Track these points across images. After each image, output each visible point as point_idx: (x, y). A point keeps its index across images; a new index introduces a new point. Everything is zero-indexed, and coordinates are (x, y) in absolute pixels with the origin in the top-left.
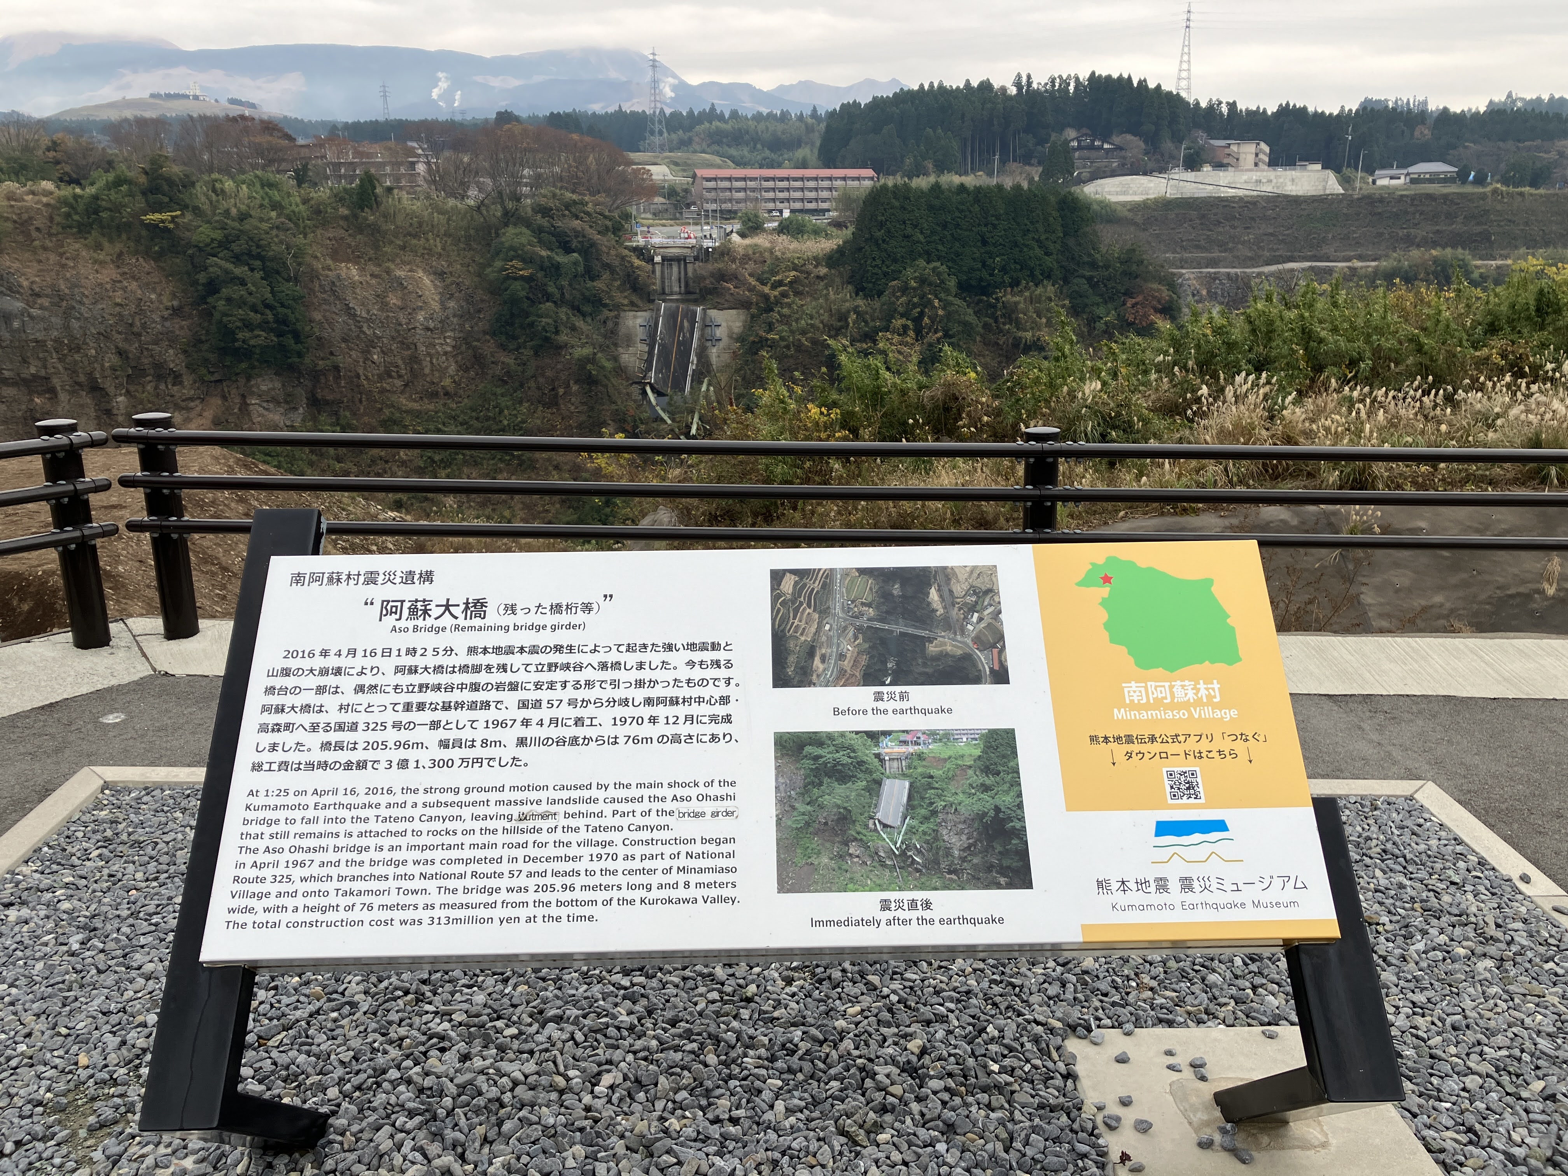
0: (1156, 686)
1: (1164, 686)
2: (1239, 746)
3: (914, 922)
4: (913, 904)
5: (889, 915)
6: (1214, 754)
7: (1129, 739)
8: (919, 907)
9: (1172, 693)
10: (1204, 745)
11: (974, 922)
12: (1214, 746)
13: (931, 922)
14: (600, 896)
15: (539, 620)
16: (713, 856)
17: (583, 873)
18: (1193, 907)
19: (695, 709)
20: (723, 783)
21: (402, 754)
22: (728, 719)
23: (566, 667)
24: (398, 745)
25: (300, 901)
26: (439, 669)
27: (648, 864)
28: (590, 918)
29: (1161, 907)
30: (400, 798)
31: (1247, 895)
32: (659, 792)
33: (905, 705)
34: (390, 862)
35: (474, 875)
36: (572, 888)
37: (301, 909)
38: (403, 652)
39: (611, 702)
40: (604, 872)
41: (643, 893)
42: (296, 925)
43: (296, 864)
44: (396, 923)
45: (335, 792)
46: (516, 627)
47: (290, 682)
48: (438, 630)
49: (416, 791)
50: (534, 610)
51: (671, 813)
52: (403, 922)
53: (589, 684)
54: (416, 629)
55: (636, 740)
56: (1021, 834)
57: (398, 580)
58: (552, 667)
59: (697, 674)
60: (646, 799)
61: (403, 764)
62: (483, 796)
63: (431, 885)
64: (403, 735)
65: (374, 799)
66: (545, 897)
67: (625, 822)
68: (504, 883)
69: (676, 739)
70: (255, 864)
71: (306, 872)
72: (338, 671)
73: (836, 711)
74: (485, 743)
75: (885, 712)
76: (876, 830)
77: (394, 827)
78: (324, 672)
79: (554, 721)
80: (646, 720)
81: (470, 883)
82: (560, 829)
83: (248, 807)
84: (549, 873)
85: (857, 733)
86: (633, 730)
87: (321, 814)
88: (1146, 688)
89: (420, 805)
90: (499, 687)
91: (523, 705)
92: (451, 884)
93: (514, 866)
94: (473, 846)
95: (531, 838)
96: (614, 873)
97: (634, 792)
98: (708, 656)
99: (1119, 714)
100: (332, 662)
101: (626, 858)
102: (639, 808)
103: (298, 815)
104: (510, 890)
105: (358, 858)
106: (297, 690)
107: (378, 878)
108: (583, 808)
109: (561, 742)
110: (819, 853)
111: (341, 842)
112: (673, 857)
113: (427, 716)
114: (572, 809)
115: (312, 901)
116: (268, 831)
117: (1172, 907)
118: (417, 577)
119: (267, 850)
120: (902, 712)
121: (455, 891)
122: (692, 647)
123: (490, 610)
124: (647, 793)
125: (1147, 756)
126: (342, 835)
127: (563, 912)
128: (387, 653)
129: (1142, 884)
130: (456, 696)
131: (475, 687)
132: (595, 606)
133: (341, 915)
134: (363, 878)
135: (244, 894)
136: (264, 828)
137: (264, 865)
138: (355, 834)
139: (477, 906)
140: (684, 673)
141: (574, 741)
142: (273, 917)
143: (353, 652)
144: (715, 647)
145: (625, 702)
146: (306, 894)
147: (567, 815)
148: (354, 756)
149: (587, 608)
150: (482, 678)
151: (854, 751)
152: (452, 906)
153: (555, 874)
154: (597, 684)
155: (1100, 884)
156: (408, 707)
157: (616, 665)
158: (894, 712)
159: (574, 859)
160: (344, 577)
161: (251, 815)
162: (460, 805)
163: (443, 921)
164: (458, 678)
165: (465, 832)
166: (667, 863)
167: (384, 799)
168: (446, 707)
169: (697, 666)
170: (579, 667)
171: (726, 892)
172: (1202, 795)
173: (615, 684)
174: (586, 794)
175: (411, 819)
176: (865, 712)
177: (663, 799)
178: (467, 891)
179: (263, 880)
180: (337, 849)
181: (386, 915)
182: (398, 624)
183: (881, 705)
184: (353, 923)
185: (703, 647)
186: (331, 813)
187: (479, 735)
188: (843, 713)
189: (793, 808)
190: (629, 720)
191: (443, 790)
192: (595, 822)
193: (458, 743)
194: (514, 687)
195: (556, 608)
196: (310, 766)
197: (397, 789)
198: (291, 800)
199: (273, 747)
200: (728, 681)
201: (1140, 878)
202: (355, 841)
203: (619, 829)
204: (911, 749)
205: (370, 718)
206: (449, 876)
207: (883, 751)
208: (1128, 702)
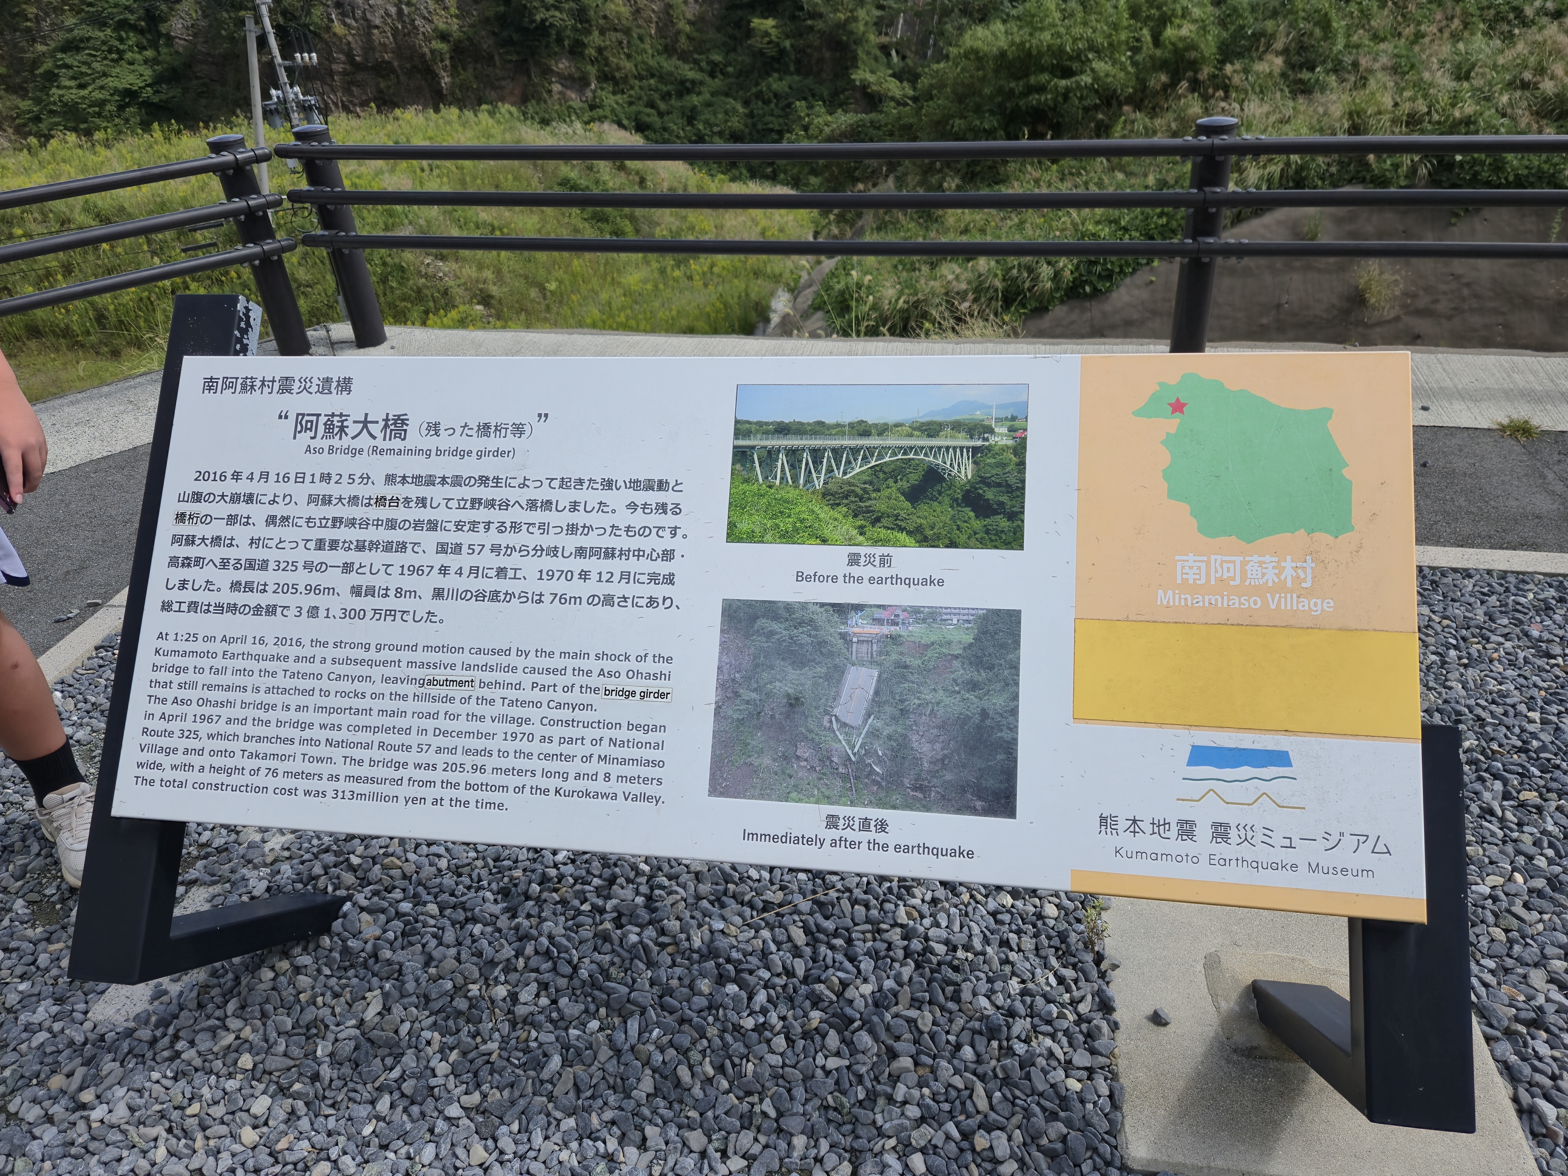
0: (1223, 562)
1: (1234, 562)
3: (864, 845)
4: (865, 824)
5: (835, 834)
8: (873, 828)
9: (1244, 573)
11: (937, 852)
13: (885, 847)
14: (513, 781)
15: (464, 443)
16: (640, 745)
17: (495, 753)
18: (1225, 862)
19: (632, 565)
20: (659, 658)
21: (313, 600)
22: (670, 579)
23: (491, 504)
24: (310, 589)
25: (206, 760)
26: (354, 500)
27: (566, 749)
28: (500, 806)
29: (1179, 858)
30: (308, 652)
31: (1302, 854)
32: (584, 664)
33: (885, 572)
34: (296, 724)
35: (381, 745)
36: (482, 769)
37: (207, 769)
38: (317, 478)
39: (539, 550)
40: (518, 753)
41: (557, 782)
42: (202, 786)
43: (203, 718)
44: (300, 793)
45: (244, 640)
46: (439, 452)
47: (201, 508)
48: (356, 452)
49: (325, 644)
50: (459, 430)
51: (596, 690)
52: (307, 793)
53: (515, 527)
54: (331, 450)
55: (563, 599)
56: (1010, 749)
57: (314, 389)
58: (476, 503)
59: (639, 519)
60: (569, 671)
61: (313, 612)
62: (394, 655)
63: (337, 753)
64: (315, 578)
65: (283, 650)
66: (453, 777)
67: (544, 697)
68: (412, 757)
69: (608, 600)
70: (163, 716)
71: (213, 728)
72: (250, 498)
73: (800, 576)
74: (399, 592)
75: (860, 580)
76: (831, 729)
77: (302, 684)
78: (235, 498)
79: (475, 571)
80: (576, 576)
81: (377, 754)
82: (473, 700)
83: (157, 652)
84: (460, 750)
85: (822, 605)
86: (560, 586)
87: (230, 663)
88: (1208, 563)
89: (329, 661)
90: (417, 525)
91: (442, 548)
92: (357, 753)
93: (423, 739)
94: (381, 712)
95: (442, 707)
96: (529, 756)
97: (557, 662)
98: (654, 497)
99: (1165, 597)
100: (243, 487)
101: (543, 739)
102: (561, 680)
103: (206, 663)
104: (418, 766)
105: (265, 716)
106: (207, 519)
107: (285, 741)
108: (500, 676)
109: (480, 596)
110: (762, 751)
111: (249, 697)
112: (595, 742)
113: (339, 557)
114: (488, 677)
115: (218, 761)
116: (177, 679)
117: (1195, 860)
118: (334, 385)
119: (175, 701)
120: (881, 581)
121: (360, 762)
122: (635, 484)
123: (412, 429)
124: (571, 663)
126: (249, 689)
127: (472, 796)
128: (300, 478)
129: (1161, 826)
130: (371, 534)
131: (392, 524)
132: (527, 428)
133: (247, 779)
134: (269, 740)
135: (153, 748)
136: (172, 676)
137: (171, 718)
138: (262, 689)
139: (384, 781)
140: (624, 518)
141: (495, 596)
142: (180, 775)
143: (265, 476)
144: (662, 485)
145: (553, 551)
146: (213, 753)
147: (483, 684)
148: (265, 600)
149: (519, 430)
150: (399, 513)
151: (816, 629)
152: (358, 779)
153: (467, 752)
154: (525, 527)
155: (1103, 820)
156: (320, 545)
157: (547, 505)
158: (871, 580)
159: (487, 736)
160: (258, 384)
161: (160, 660)
162: (371, 663)
163: (348, 795)
164: (375, 513)
165: (375, 696)
166: (588, 749)
167: (293, 651)
168: (360, 547)
169: (639, 510)
170: (505, 505)
171: (650, 789)
173: (544, 528)
174: (504, 660)
175: (318, 677)
176: (834, 579)
177: (589, 673)
178: (373, 763)
179: (171, 734)
180: (244, 705)
181: (291, 783)
182: (314, 444)
183: (855, 571)
184: (257, 789)
185: (649, 486)
186: (240, 664)
187: (395, 581)
188: (808, 578)
189: (737, 695)
190: (557, 574)
191: (353, 646)
192: (512, 694)
193: (371, 591)
194: (433, 526)
195: (484, 429)
196: (220, 608)
197: (306, 641)
198: (200, 646)
199: (183, 585)
200: (674, 531)
201: (1159, 817)
202: (262, 697)
203: (537, 705)
204: (886, 630)
205: (281, 556)
206: (356, 745)
207: (851, 630)
208: (1179, 581)
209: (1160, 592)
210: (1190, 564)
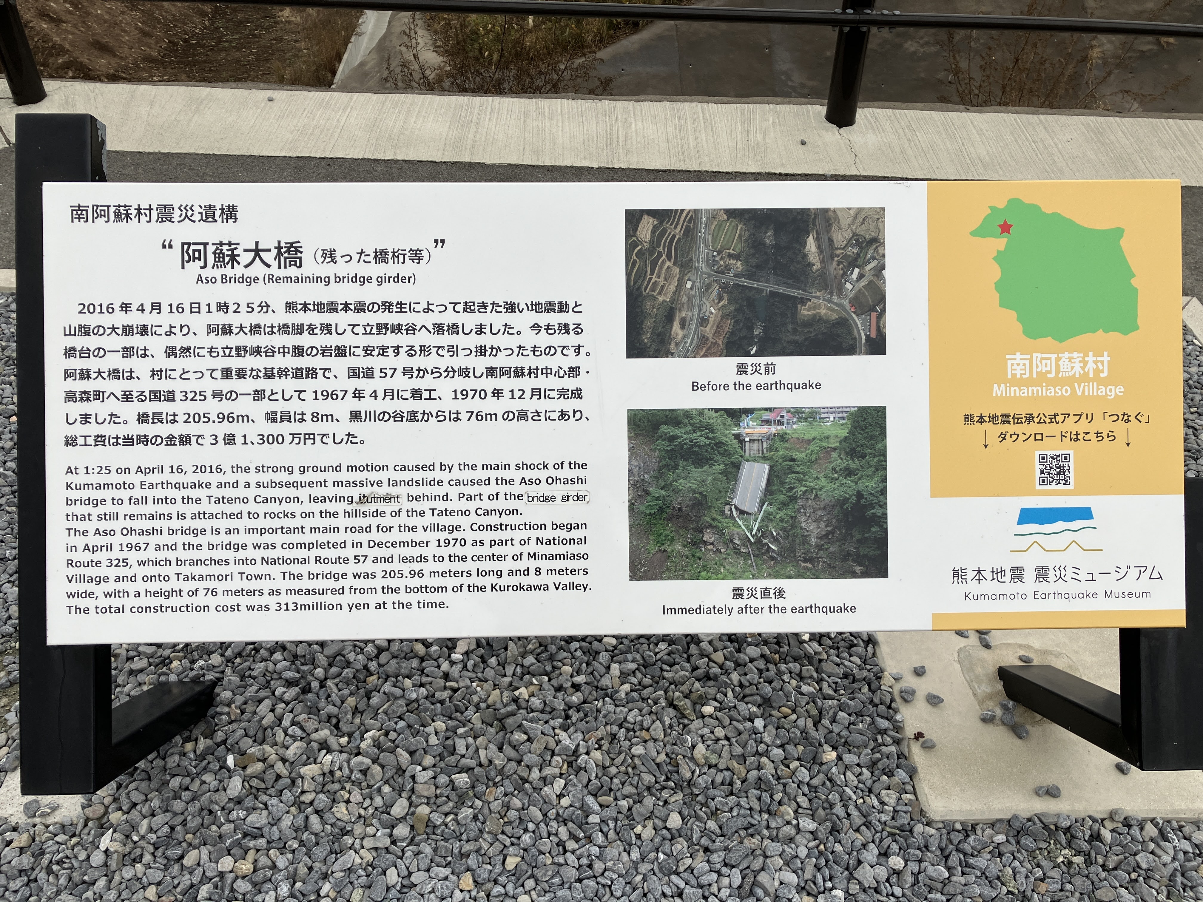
0: (1042, 359)
1: (1050, 359)
2: (1120, 428)
3: (766, 610)
4: (766, 593)
5: (741, 603)
6: (1092, 436)
7: (1005, 419)
8: (772, 595)
9: (1058, 367)
10: (1083, 426)
11: (826, 610)
12: (1093, 428)
13: (783, 610)
14: (450, 582)
15: (363, 270)
16: (565, 542)
17: (431, 559)
18: (1045, 596)
19: (542, 382)
20: (574, 465)
21: (226, 428)
22: (578, 394)
23: (397, 329)
24: (222, 418)
25: (140, 586)
26: (256, 329)
27: (498, 550)
28: (441, 605)
29: (1012, 597)
30: (231, 477)
31: (1101, 585)
32: (506, 474)
33: (770, 379)
34: (229, 546)
35: (318, 560)
36: (420, 574)
37: (143, 594)
38: (214, 308)
39: (451, 372)
40: (453, 558)
41: (493, 580)
42: (141, 610)
43: (130, 547)
44: (243, 608)
45: (161, 470)
46: (338, 279)
47: (91, 342)
48: (251, 281)
49: (247, 470)
50: (356, 257)
51: (520, 497)
52: (250, 608)
53: (424, 350)
54: (224, 279)
55: (479, 416)
56: (881, 521)
57: (196, 217)
58: (382, 328)
59: (543, 340)
60: (493, 481)
61: (230, 439)
62: (320, 476)
63: (275, 570)
64: (226, 407)
65: (204, 478)
66: (394, 583)
67: (472, 506)
68: (351, 568)
69: (522, 415)
70: (86, 548)
71: (142, 556)
72: (144, 330)
73: (695, 386)
74: (315, 417)
75: (748, 387)
76: (732, 516)
77: (229, 508)
78: (128, 331)
79: (389, 393)
80: (489, 394)
81: (316, 568)
82: (403, 513)
83: (68, 486)
84: (396, 559)
85: (717, 411)
86: (476, 405)
87: (150, 494)
88: (1031, 360)
89: (253, 485)
90: (325, 351)
91: (353, 373)
92: (296, 569)
93: (358, 551)
94: (313, 529)
95: (374, 522)
96: (463, 559)
97: (480, 474)
98: (555, 318)
99: (998, 390)
100: (134, 319)
101: (475, 543)
102: (486, 491)
103: (124, 494)
104: (356, 576)
105: (195, 541)
106: (100, 352)
107: (219, 562)
108: (427, 490)
109: (398, 417)
110: (673, 539)
111: (175, 524)
112: (523, 542)
113: (248, 385)
114: (415, 491)
115: (154, 586)
116: (95, 512)
117: (1024, 596)
118: (218, 213)
119: (97, 532)
120: (767, 387)
121: (299, 576)
122: (536, 307)
123: (307, 256)
124: (493, 474)
125: (1022, 437)
126: (174, 516)
127: (413, 598)
128: (195, 308)
129: (998, 573)
130: (278, 362)
131: (298, 351)
132: (425, 254)
133: (185, 600)
134: (203, 562)
135: (81, 579)
136: (89, 509)
137: (95, 549)
138: (188, 516)
139: (325, 592)
140: (529, 339)
141: (412, 416)
142: (115, 602)
143: (157, 307)
144: (563, 307)
145: (465, 372)
146: (146, 578)
147: (410, 498)
148: (178, 429)
149: (416, 256)
150: (305, 340)
151: (712, 431)
152: (299, 592)
153: (402, 559)
154: (434, 350)
156: (227, 374)
157: (454, 328)
158: (758, 386)
159: (420, 544)
160: (132, 212)
161: (74, 495)
162: (296, 485)
163: (291, 607)
164: (278, 340)
165: (305, 515)
166: (517, 549)
167: (214, 478)
168: (269, 374)
169: (543, 331)
170: (412, 330)
171: (578, 579)
172: (1072, 481)
173: (453, 350)
174: (429, 475)
175: (246, 500)
176: (726, 387)
177: (511, 482)
178: (312, 576)
179: (98, 564)
180: (171, 532)
181: (231, 600)
182: (205, 273)
183: (744, 379)
184: (199, 609)
185: (549, 308)
186: (160, 493)
187: (309, 406)
188: (703, 388)
189: (647, 493)
190: (471, 394)
191: (276, 469)
192: (440, 505)
193: (286, 417)
194: (341, 351)
195: (381, 256)
196: (130, 441)
197: (226, 467)
198: (114, 478)
199: (85, 419)
200: (578, 349)
201: (997, 567)
202: (188, 523)
203: (466, 513)
204: (774, 429)
205: (188, 386)
206: (292, 561)
207: (743, 431)
208: (1009, 376)
209: (995, 386)
210: (1018, 361)
